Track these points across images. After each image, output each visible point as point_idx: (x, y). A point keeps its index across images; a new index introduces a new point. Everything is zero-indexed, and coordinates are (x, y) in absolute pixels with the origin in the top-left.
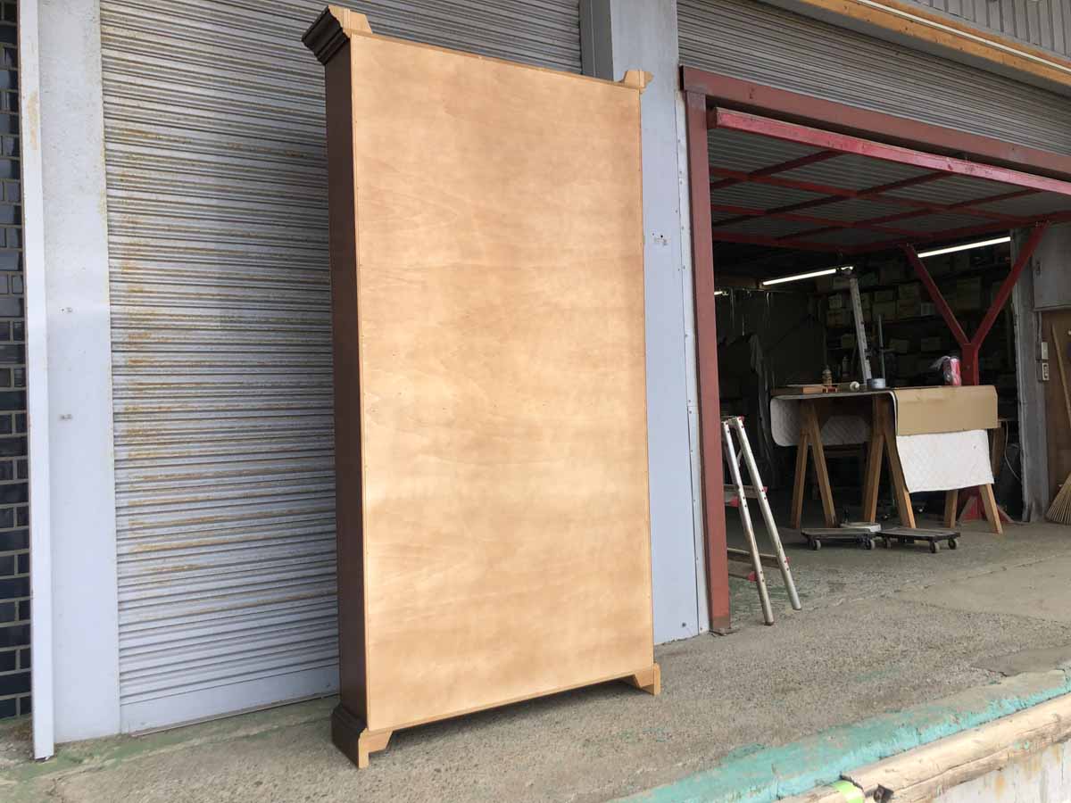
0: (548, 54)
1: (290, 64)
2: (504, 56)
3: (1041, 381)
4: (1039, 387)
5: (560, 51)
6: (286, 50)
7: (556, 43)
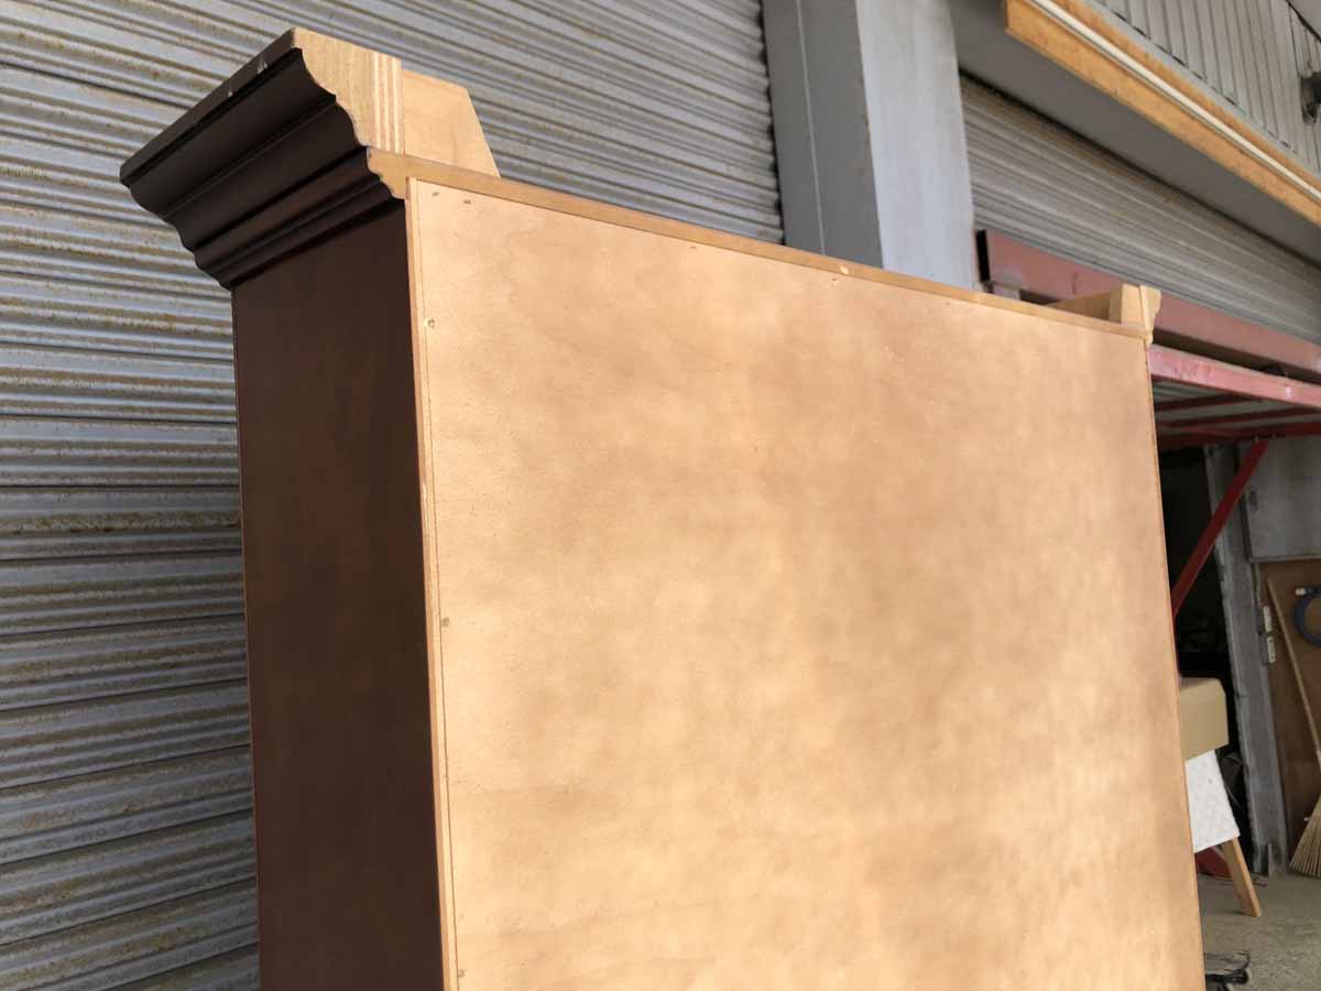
0: (718, 196)
1: (59, 224)
2: (639, 201)
3: (1267, 664)
4: (1263, 670)
5: (741, 191)
6: (46, 181)
7: (735, 173)
